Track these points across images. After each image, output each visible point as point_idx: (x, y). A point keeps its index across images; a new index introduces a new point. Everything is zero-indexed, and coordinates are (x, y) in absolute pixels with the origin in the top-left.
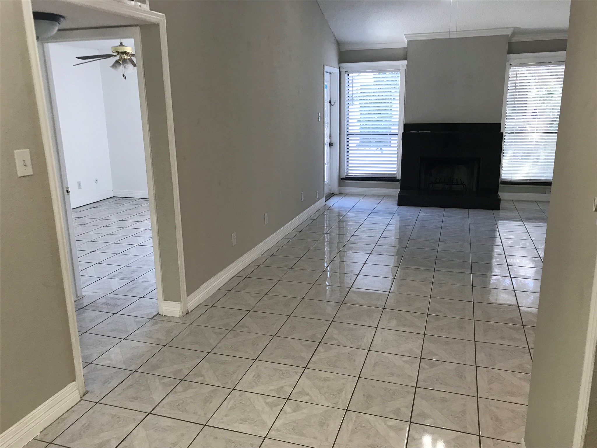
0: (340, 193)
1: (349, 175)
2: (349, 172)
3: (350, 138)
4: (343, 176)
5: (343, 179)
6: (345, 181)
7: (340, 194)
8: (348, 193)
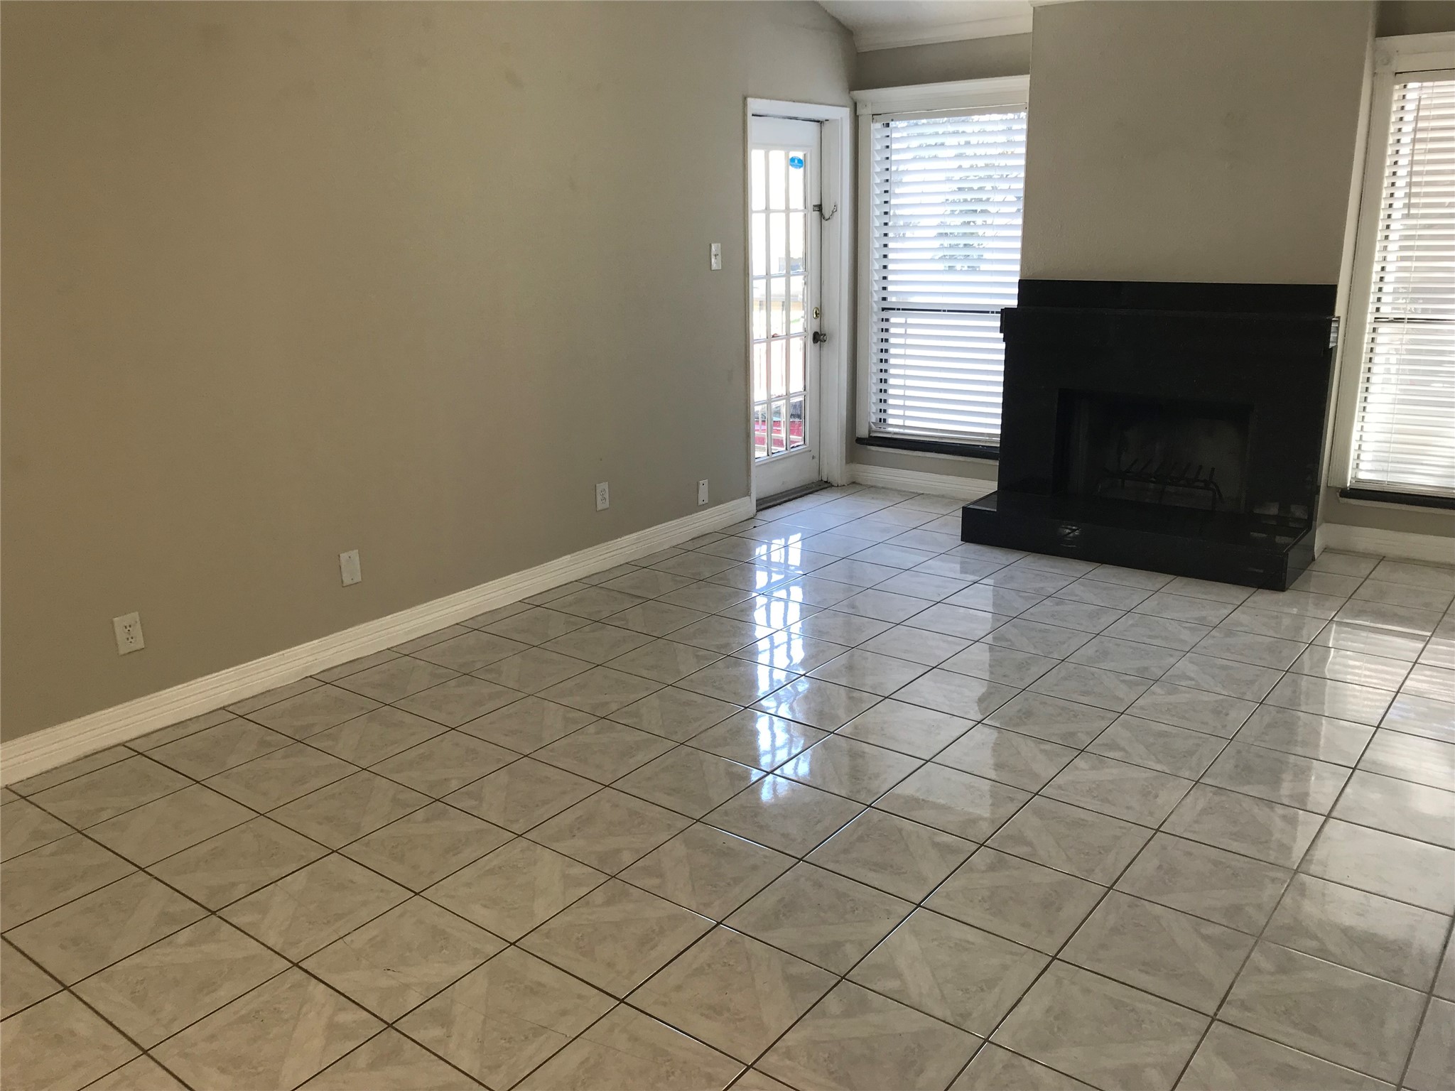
0: (854, 483)
1: (890, 429)
2: (890, 421)
3: (893, 320)
4: (863, 432)
5: (860, 441)
6: (869, 447)
7: (854, 486)
8: (873, 484)
